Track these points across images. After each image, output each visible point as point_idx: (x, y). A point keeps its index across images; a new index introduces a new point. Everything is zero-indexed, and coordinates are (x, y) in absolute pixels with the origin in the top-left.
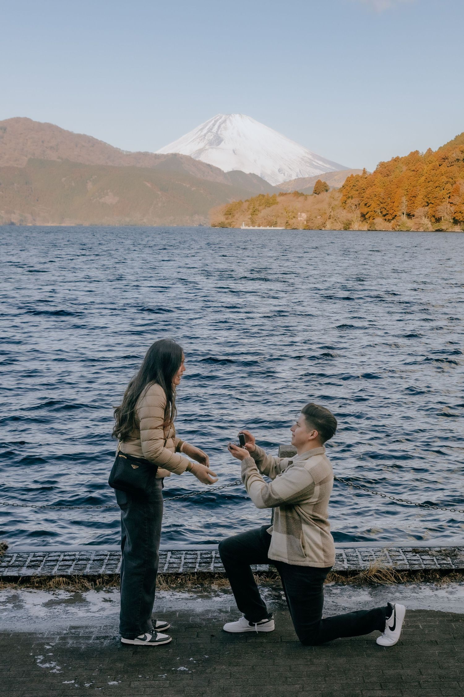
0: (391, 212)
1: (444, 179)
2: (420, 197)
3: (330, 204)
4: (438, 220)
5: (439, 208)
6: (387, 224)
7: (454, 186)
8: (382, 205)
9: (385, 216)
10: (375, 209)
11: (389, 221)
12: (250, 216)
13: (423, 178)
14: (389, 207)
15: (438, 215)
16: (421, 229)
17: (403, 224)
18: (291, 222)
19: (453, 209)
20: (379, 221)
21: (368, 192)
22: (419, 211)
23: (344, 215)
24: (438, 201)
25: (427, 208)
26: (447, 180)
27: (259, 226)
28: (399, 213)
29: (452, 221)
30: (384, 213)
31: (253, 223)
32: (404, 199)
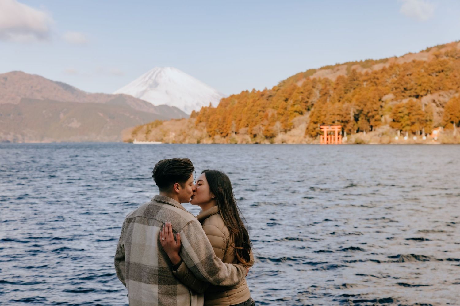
0: (225, 131)
1: (259, 109)
2: (243, 121)
3: (188, 126)
4: (255, 136)
5: (254, 128)
6: (223, 139)
7: (265, 113)
8: (220, 127)
9: (222, 133)
10: (216, 129)
11: (224, 137)
12: (145, 135)
13: (246, 108)
14: (224, 127)
15: (254, 132)
16: (244, 143)
17: (233, 139)
18: (165, 138)
19: (263, 128)
20: (218, 137)
21: (211, 117)
22: (242, 130)
23: (197, 133)
24: (254, 123)
25: (247, 129)
26: (260, 109)
27: (150, 141)
28: (230, 132)
29: (263, 137)
30: (221, 132)
31: (147, 139)
32: (233, 122)
